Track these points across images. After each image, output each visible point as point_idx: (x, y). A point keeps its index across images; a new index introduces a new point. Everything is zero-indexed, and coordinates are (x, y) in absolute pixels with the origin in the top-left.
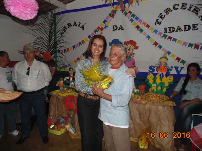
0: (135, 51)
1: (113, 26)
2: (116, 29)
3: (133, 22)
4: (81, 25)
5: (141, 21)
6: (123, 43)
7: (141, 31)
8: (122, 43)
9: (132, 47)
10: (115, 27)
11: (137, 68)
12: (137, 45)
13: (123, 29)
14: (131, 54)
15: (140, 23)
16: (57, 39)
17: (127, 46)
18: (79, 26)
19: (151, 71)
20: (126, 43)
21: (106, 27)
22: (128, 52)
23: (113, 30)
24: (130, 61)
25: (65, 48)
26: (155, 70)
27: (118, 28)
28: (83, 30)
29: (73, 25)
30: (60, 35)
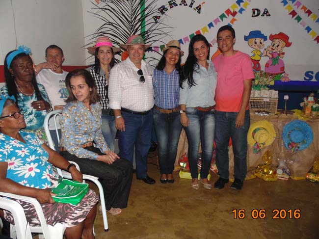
0: (286, 50)
1: (253, 9)
2: (258, 15)
3: (287, 5)
4: (195, 6)
5: (298, 4)
6: (268, 38)
7: (299, 19)
8: (266, 37)
9: (283, 43)
10: (256, 11)
11: (288, 75)
12: (290, 41)
13: (269, 15)
14: (279, 55)
15: (298, 7)
16: (147, 28)
17: (274, 42)
18: (191, 6)
19: (308, 78)
20: (272, 38)
21: (241, 11)
22: (274, 51)
23: (253, 16)
24: (277, 64)
25: (163, 44)
26: (314, 77)
27: (262, 13)
28: (200, 13)
29: (180, 5)
30: (153, 20)
